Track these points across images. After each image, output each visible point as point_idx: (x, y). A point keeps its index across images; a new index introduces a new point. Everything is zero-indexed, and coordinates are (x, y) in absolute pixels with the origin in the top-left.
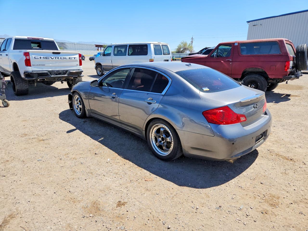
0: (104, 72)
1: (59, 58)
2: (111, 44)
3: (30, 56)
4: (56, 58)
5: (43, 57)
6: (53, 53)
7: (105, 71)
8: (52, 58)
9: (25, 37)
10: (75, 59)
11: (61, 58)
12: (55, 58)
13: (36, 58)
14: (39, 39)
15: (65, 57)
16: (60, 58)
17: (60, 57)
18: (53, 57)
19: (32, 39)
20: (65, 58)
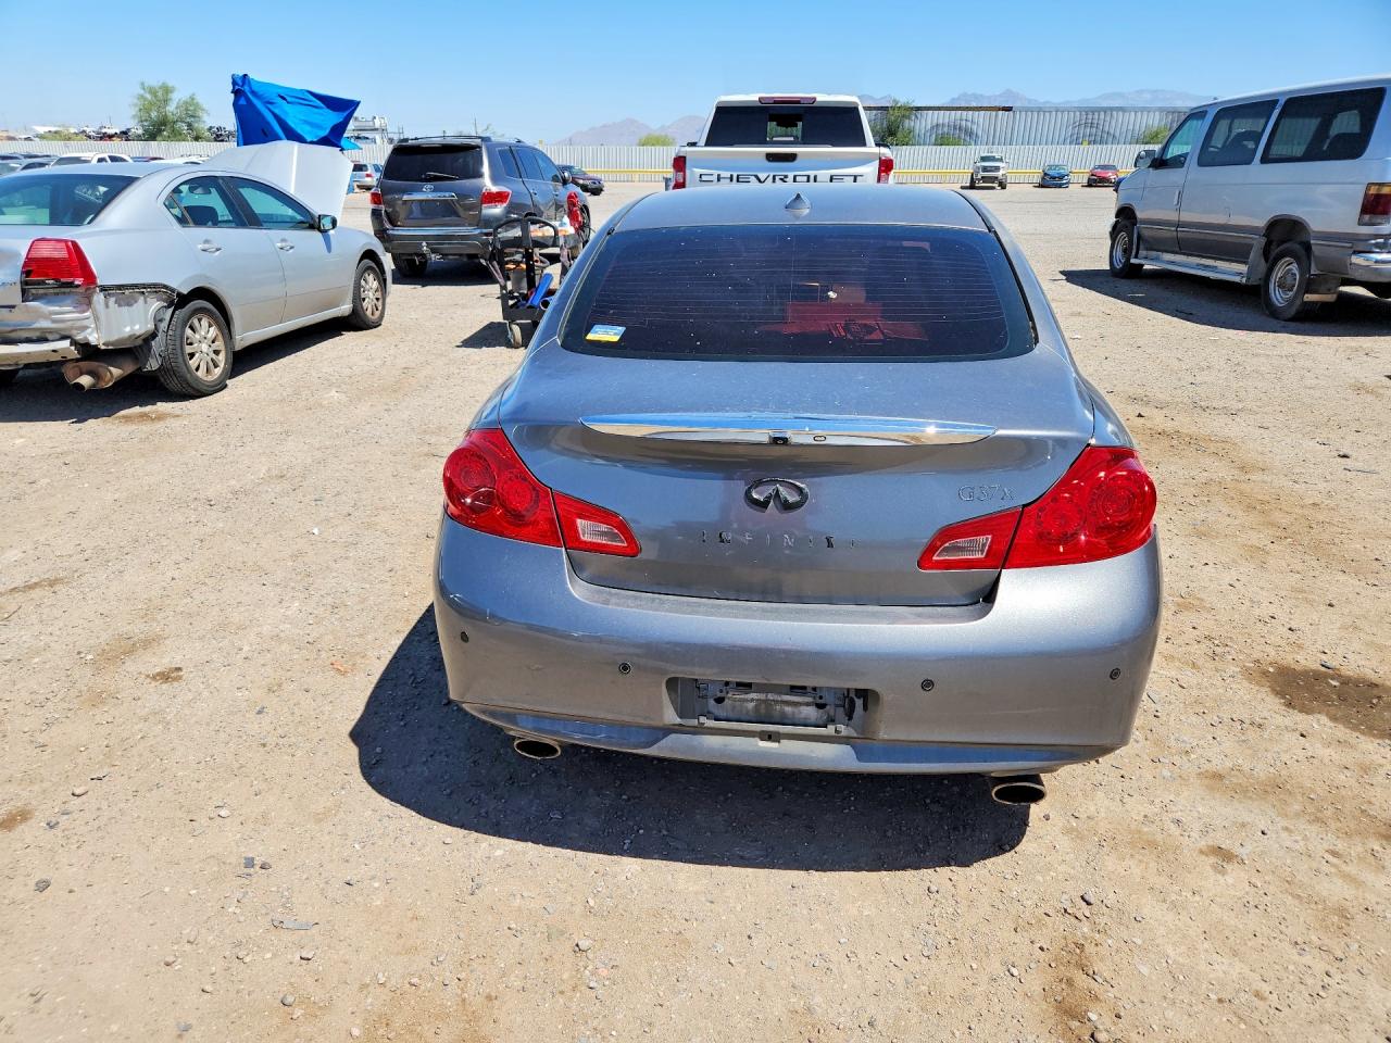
0: (1136, 257)
1: (786, 177)
2: (1215, 99)
3: (688, 172)
4: (777, 178)
5: (728, 174)
6: (771, 157)
7: (1147, 249)
8: (760, 181)
9: (751, 97)
10: (855, 181)
11: (795, 177)
12: (771, 177)
13: (704, 178)
14: (798, 102)
15: (812, 173)
16: (791, 178)
17: (791, 175)
18: (762, 176)
19: (775, 102)
20: (812, 179)
